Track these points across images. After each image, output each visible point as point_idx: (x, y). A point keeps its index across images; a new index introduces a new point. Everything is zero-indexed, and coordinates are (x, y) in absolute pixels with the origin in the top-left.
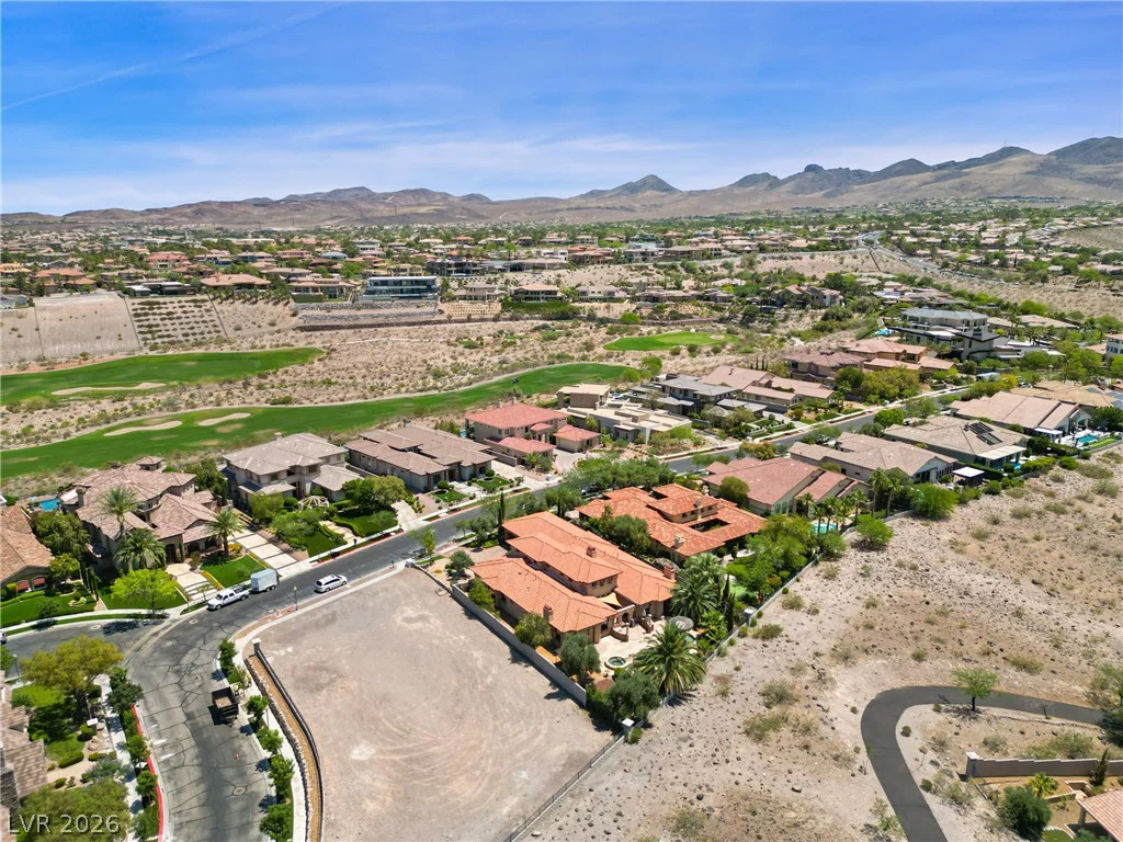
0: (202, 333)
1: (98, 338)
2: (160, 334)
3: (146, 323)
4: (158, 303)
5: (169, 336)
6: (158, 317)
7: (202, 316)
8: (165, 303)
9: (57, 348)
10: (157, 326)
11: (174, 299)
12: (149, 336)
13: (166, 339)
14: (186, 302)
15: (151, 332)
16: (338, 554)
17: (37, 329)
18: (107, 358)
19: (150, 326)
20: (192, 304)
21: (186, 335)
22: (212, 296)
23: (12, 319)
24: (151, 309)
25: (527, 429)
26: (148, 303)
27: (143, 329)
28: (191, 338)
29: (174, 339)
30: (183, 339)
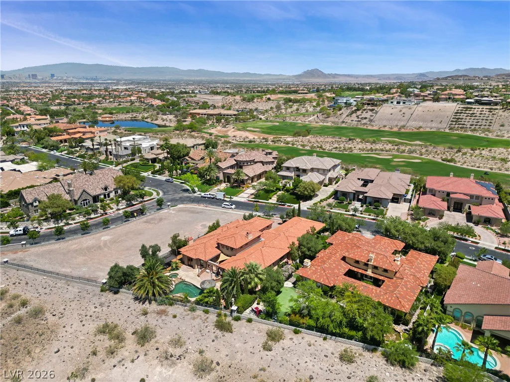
0: (480, 125)
1: (432, 121)
2: (460, 123)
3: (457, 117)
4: (472, 108)
5: (464, 124)
6: (466, 115)
7: (489, 117)
8: (475, 109)
9: (413, 123)
10: (462, 119)
11: (481, 107)
12: (454, 123)
13: (461, 126)
14: (486, 109)
15: (456, 121)
16: (258, 201)
17: (412, 114)
18: (428, 130)
19: (458, 119)
20: (488, 110)
21: (472, 125)
22: (501, 107)
23: (406, 109)
24: (466, 111)
25: (448, 194)
26: (467, 108)
27: (453, 120)
28: (473, 127)
29: (465, 126)
30: (468, 126)
